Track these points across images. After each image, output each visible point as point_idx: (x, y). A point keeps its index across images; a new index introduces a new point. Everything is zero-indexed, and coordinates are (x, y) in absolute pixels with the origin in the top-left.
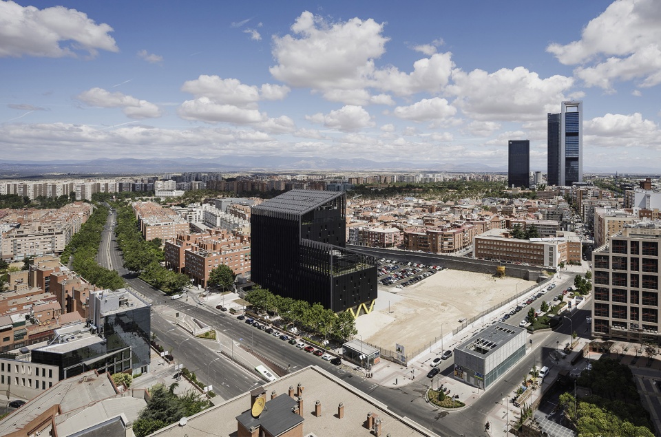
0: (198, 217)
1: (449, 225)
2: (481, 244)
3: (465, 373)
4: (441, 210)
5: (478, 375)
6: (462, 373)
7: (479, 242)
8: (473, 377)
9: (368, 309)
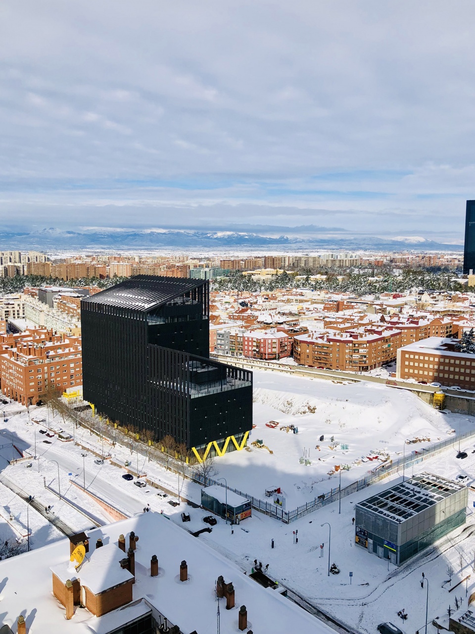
0: (16, 313)
1: (361, 330)
2: (409, 360)
3: (371, 541)
4: (353, 308)
5: (389, 544)
6: (367, 539)
7: (407, 356)
8: (382, 547)
9: (240, 445)
